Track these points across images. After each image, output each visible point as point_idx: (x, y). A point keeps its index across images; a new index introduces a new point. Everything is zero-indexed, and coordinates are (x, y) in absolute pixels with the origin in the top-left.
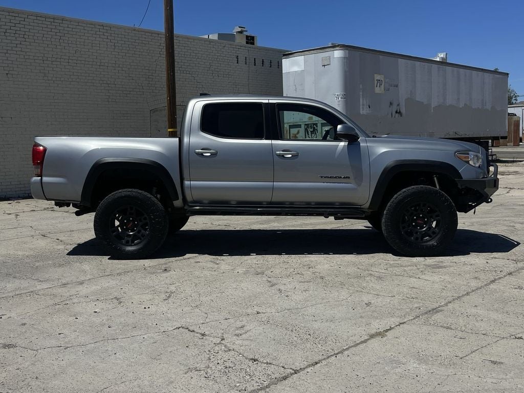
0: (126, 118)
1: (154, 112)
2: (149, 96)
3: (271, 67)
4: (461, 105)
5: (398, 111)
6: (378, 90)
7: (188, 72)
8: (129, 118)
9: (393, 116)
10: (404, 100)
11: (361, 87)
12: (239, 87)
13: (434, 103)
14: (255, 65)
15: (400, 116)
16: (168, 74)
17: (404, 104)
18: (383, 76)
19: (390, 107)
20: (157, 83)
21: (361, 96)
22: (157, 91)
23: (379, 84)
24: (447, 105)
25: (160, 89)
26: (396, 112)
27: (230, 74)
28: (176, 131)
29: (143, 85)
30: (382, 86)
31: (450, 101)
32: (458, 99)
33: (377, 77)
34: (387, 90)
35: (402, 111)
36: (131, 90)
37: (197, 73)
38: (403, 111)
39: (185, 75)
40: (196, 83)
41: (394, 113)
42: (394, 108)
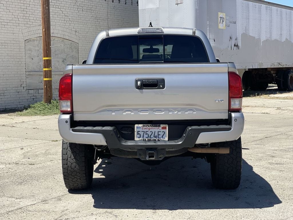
0: (3, 47)
1: (28, 42)
2: (24, 28)
3: (126, 4)
4: (284, 40)
5: (236, 45)
6: (221, 26)
7: (57, 7)
8: (6, 47)
9: (232, 49)
10: (240, 35)
11: (208, 23)
12: (100, 21)
13: (263, 38)
14: (113, 2)
15: (237, 49)
16: (43, 7)
17: (240, 38)
18: (225, 14)
19: (230, 40)
20: (31, 16)
21: (208, 31)
22: (31, 23)
23: (221, 21)
24: (273, 39)
25: (34, 21)
26: (235, 45)
27: (92, 9)
28: (51, 60)
29: (19, 17)
30: (224, 23)
31: (275, 36)
32: (281, 34)
33: (221, 15)
34: (227, 26)
35: (238, 45)
36: (8, 21)
37: (64, 8)
38: (240, 44)
39: (54, 9)
40: (64, 17)
41: (233, 46)
42: (233, 42)
